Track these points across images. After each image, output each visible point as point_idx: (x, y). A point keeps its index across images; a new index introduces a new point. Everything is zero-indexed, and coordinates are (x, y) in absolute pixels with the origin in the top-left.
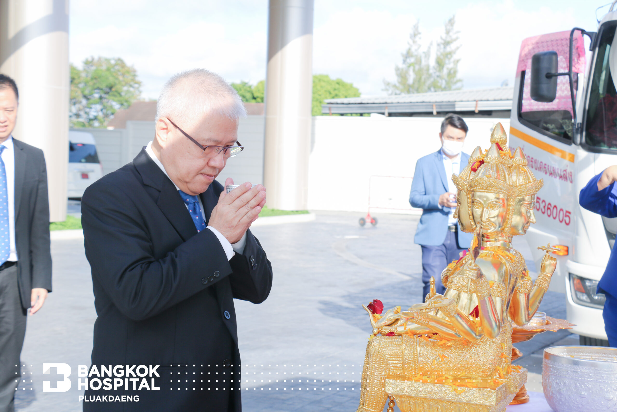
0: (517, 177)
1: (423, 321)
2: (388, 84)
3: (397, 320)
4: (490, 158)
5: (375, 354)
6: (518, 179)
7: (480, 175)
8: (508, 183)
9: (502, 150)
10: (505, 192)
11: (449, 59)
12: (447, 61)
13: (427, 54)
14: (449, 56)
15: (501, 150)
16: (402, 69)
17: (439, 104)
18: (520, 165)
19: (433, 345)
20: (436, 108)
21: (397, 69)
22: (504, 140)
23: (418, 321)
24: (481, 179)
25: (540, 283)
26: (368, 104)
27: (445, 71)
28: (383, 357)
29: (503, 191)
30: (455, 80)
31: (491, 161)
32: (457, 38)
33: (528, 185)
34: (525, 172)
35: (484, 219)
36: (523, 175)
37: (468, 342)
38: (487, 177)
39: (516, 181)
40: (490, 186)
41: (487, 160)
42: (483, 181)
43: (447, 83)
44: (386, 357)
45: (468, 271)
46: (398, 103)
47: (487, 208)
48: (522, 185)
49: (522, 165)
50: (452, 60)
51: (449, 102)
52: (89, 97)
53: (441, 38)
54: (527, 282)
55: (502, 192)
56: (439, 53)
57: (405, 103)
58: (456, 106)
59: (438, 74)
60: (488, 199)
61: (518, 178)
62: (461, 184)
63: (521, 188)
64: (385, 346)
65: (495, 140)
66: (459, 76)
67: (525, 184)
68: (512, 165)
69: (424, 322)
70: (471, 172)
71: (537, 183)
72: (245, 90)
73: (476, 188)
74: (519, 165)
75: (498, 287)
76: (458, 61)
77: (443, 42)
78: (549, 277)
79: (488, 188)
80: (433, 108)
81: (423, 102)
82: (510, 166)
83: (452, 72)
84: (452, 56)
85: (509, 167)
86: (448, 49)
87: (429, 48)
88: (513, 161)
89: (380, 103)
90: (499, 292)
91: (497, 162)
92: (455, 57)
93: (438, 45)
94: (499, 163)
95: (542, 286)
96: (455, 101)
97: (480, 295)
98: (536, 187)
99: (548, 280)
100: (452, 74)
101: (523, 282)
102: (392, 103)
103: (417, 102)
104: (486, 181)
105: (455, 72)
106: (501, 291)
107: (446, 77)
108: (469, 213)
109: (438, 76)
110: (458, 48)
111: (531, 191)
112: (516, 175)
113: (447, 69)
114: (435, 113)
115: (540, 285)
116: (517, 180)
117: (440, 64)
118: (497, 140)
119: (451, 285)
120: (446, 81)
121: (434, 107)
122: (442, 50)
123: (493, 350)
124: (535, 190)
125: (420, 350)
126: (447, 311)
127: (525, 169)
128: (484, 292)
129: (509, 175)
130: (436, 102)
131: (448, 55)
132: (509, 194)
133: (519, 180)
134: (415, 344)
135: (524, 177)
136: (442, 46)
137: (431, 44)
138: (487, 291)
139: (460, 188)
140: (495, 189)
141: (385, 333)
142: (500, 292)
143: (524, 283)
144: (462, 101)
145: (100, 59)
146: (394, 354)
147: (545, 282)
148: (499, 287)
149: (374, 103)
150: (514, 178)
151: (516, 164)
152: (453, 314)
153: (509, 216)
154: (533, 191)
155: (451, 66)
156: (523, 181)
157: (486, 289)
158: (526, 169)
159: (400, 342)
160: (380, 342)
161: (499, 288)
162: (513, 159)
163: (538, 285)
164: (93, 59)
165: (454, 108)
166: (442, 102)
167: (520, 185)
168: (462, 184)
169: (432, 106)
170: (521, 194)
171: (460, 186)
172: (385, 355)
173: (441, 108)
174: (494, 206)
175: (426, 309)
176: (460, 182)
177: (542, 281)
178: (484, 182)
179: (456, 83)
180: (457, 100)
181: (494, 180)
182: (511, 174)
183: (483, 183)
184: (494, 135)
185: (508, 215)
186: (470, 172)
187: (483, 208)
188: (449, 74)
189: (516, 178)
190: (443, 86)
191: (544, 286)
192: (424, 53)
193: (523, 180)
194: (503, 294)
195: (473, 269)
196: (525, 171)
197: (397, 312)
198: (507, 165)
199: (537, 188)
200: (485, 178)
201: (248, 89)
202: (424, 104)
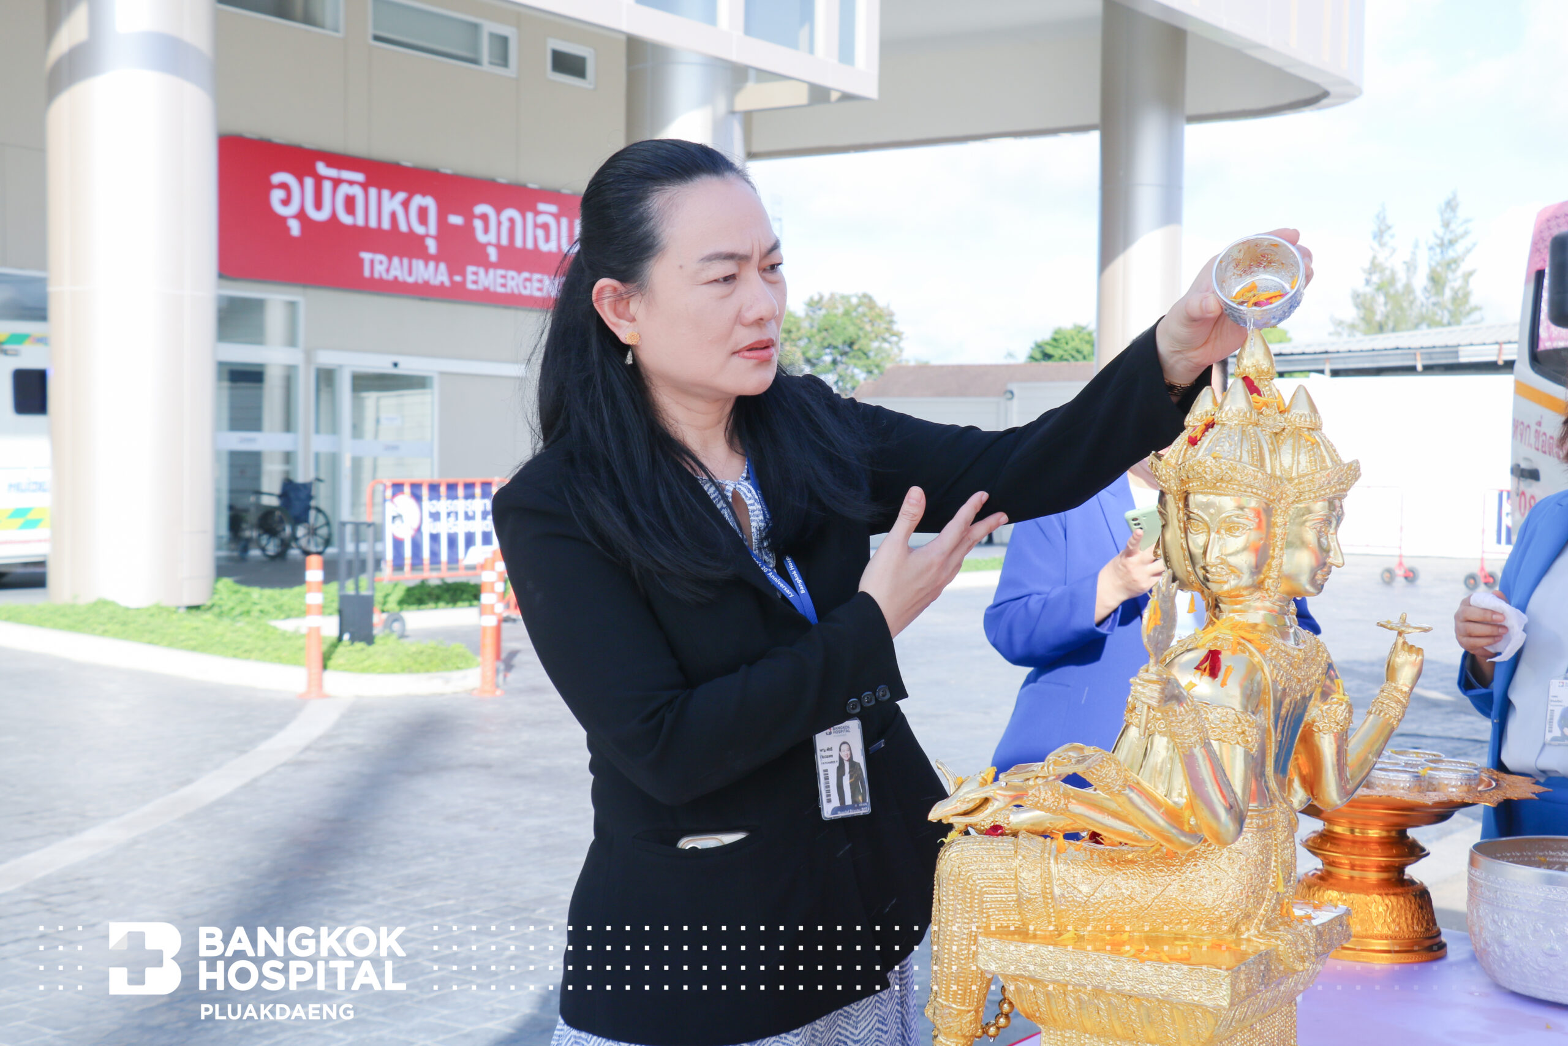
0: (1293, 458)
1: (1053, 802)
2: (1340, 323)
3: (986, 800)
4: (1227, 414)
5: (953, 878)
6: (1296, 462)
7: (1200, 454)
8: (1269, 472)
9: (1259, 394)
10: (1260, 492)
11: (1454, 271)
12: (1450, 276)
13: (1411, 267)
14: (1453, 266)
15: (1255, 395)
16: (1365, 295)
17: (1428, 351)
18: (1304, 428)
19: (1089, 857)
20: (1422, 359)
21: (1356, 296)
22: (1266, 370)
23: (1038, 802)
24: (1200, 462)
25: (1381, 706)
26: (1292, 354)
27: (1448, 293)
28: (972, 885)
29: (1254, 490)
30: (1468, 308)
31: (1229, 419)
32: (1466, 233)
33: (1318, 476)
34: (1313, 444)
35: (1211, 557)
36: (1309, 452)
37: (1172, 855)
38: (1214, 458)
39: (1291, 468)
40: (1222, 479)
41: (1221, 417)
42: (1205, 467)
43: (1452, 314)
44: (977, 886)
45: (1140, 685)
46: (1350, 351)
47: (1218, 532)
48: (1304, 476)
49: (1309, 429)
50: (1459, 273)
51: (1447, 346)
52: (814, 361)
53: (1436, 236)
54: (1335, 706)
55: (1252, 492)
56: (1433, 263)
57: (1362, 351)
58: (1461, 353)
59: (1433, 299)
60: (1220, 511)
61: (1296, 458)
62: (1164, 475)
63: (1300, 483)
64: (975, 859)
65: (1245, 370)
66: (1474, 301)
67: (1312, 474)
68: (1284, 429)
69: (1054, 805)
70: (1186, 449)
71: (1342, 470)
72: (1081, 339)
73: (1191, 485)
74: (1299, 429)
75: (1237, 721)
76: (1470, 274)
77: (1438, 242)
78: (1406, 692)
79: (1218, 484)
80: (1415, 360)
81: (1397, 348)
82: (1277, 431)
83: (1460, 294)
84: (1458, 266)
85: (1276, 434)
86: (1451, 253)
87: (1414, 253)
88: (1285, 419)
89: (1315, 353)
90: (1239, 734)
91: (1243, 421)
92: (1464, 267)
93: (1431, 248)
94: (1248, 425)
95: (1386, 714)
96: (1459, 345)
97: (1180, 743)
98: (1339, 479)
99: (1402, 699)
100: (1461, 299)
101: (1326, 707)
102: (1338, 352)
103: (1386, 350)
104: (1211, 468)
105: (1467, 295)
106: (1246, 730)
107: (1450, 306)
108: (1182, 544)
109: (1434, 304)
110: (1468, 251)
111: (1328, 491)
112: (1291, 451)
113: (1452, 289)
114: (1419, 368)
115: (1381, 711)
116: (1293, 464)
117: (1436, 281)
118: (1247, 369)
119: (1132, 717)
120: (1450, 311)
121: (1418, 357)
122: (1438, 257)
123: (1237, 870)
124: (1338, 487)
125: (1057, 869)
126: (1101, 781)
127: (1314, 437)
128: (1189, 736)
129: (1272, 452)
130: (1422, 348)
131: (1451, 264)
132: (1272, 498)
133: (1298, 463)
134: (1046, 855)
135: (1310, 457)
136: (1438, 250)
137: (1416, 246)
138: (1195, 734)
139: (1163, 485)
140: (1235, 486)
141: (982, 828)
142: (1243, 733)
143: (1329, 709)
144: (1472, 345)
145: (832, 296)
146: (996, 879)
147: (1393, 705)
148: (1240, 722)
149: (1303, 354)
150: (1286, 459)
151: (1294, 427)
152: (1117, 787)
153: (1274, 550)
154: (1334, 490)
155: (1457, 284)
156: (1307, 467)
157: (1193, 729)
158: (1317, 437)
159: (1009, 850)
160: (962, 850)
161: (1240, 725)
162: (1286, 415)
163: (1378, 712)
164: (821, 298)
165: (1457, 357)
166: (1434, 347)
167: (1299, 477)
168: (1167, 477)
169: (1415, 354)
170: (1302, 498)
171: (1164, 482)
172: (974, 881)
173: (1431, 359)
174: (1234, 527)
175: (1037, 778)
176: (1162, 471)
177: (1385, 702)
178: (1207, 469)
179: (1469, 313)
180: (1462, 343)
181: (1231, 464)
182: (1279, 450)
183: (1206, 472)
184: (1243, 359)
185: (1272, 548)
186: (1185, 447)
187: (1209, 532)
188: (1454, 299)
189: (1291, 459)
190: (1445, 321)
191: (1392, 714)
192: (1405, 263)
193: (1308, 464)
194: (1250, 739)
195: (1150, 681)
196: (1313, 441)
197: (984, 782)
198: (1270, 429)
199: (1343, 483)
200: (1210, 461)
201: (1087, 338)
202: (1399, 352)
